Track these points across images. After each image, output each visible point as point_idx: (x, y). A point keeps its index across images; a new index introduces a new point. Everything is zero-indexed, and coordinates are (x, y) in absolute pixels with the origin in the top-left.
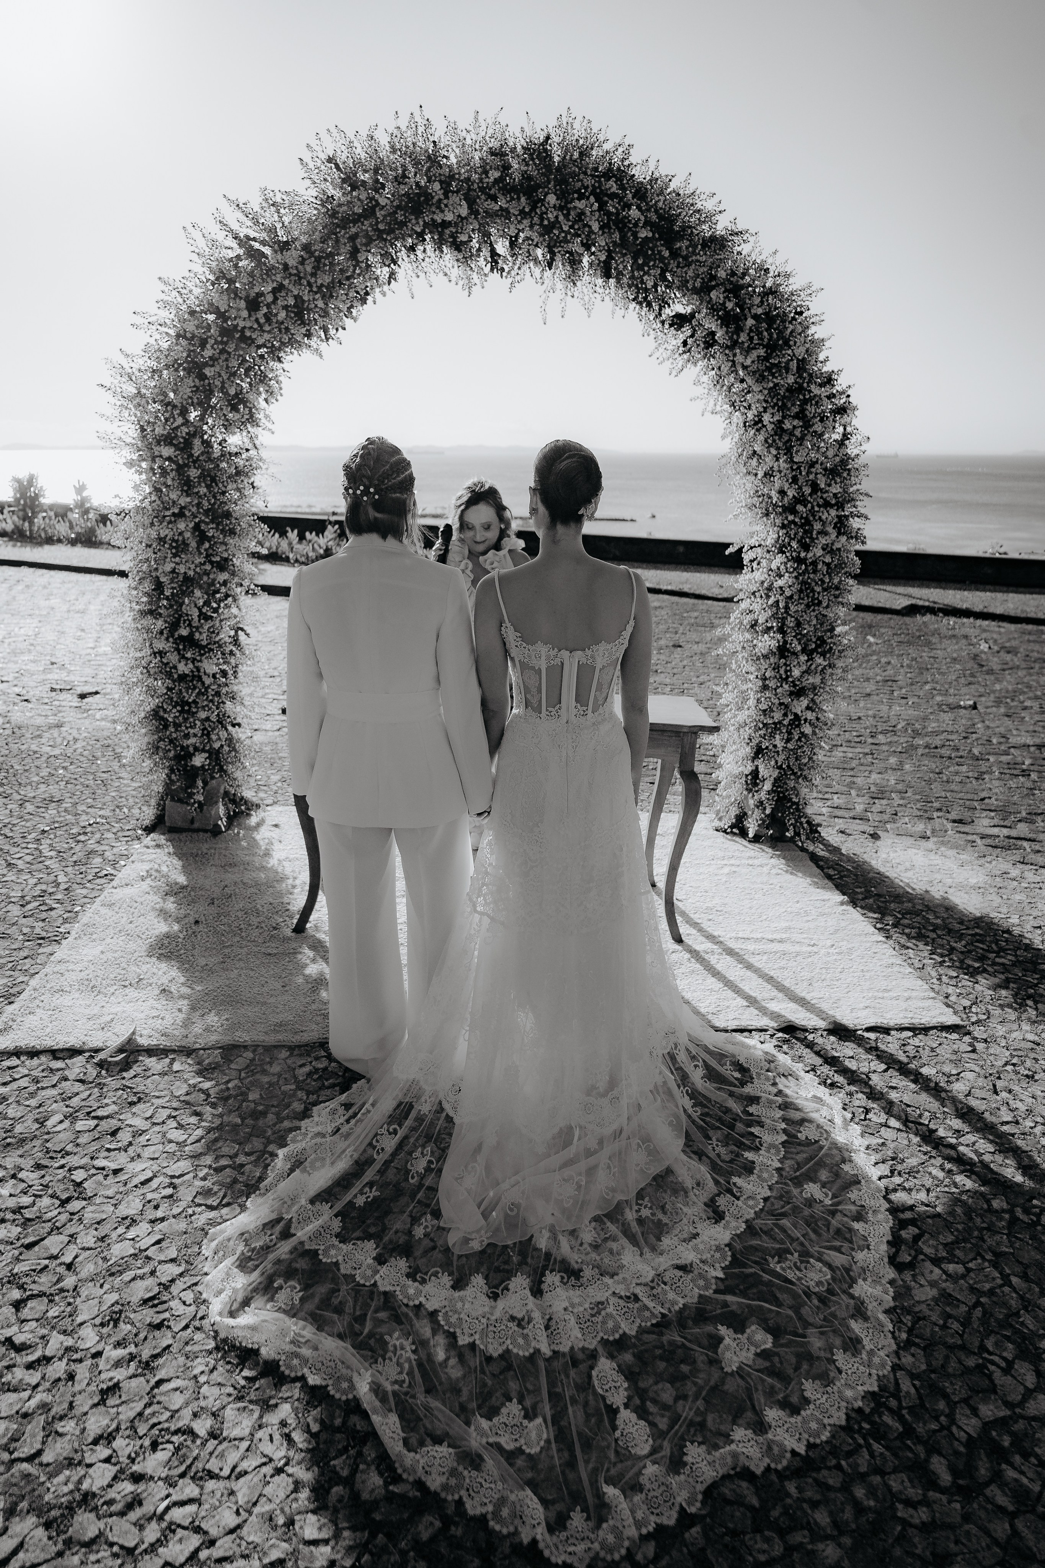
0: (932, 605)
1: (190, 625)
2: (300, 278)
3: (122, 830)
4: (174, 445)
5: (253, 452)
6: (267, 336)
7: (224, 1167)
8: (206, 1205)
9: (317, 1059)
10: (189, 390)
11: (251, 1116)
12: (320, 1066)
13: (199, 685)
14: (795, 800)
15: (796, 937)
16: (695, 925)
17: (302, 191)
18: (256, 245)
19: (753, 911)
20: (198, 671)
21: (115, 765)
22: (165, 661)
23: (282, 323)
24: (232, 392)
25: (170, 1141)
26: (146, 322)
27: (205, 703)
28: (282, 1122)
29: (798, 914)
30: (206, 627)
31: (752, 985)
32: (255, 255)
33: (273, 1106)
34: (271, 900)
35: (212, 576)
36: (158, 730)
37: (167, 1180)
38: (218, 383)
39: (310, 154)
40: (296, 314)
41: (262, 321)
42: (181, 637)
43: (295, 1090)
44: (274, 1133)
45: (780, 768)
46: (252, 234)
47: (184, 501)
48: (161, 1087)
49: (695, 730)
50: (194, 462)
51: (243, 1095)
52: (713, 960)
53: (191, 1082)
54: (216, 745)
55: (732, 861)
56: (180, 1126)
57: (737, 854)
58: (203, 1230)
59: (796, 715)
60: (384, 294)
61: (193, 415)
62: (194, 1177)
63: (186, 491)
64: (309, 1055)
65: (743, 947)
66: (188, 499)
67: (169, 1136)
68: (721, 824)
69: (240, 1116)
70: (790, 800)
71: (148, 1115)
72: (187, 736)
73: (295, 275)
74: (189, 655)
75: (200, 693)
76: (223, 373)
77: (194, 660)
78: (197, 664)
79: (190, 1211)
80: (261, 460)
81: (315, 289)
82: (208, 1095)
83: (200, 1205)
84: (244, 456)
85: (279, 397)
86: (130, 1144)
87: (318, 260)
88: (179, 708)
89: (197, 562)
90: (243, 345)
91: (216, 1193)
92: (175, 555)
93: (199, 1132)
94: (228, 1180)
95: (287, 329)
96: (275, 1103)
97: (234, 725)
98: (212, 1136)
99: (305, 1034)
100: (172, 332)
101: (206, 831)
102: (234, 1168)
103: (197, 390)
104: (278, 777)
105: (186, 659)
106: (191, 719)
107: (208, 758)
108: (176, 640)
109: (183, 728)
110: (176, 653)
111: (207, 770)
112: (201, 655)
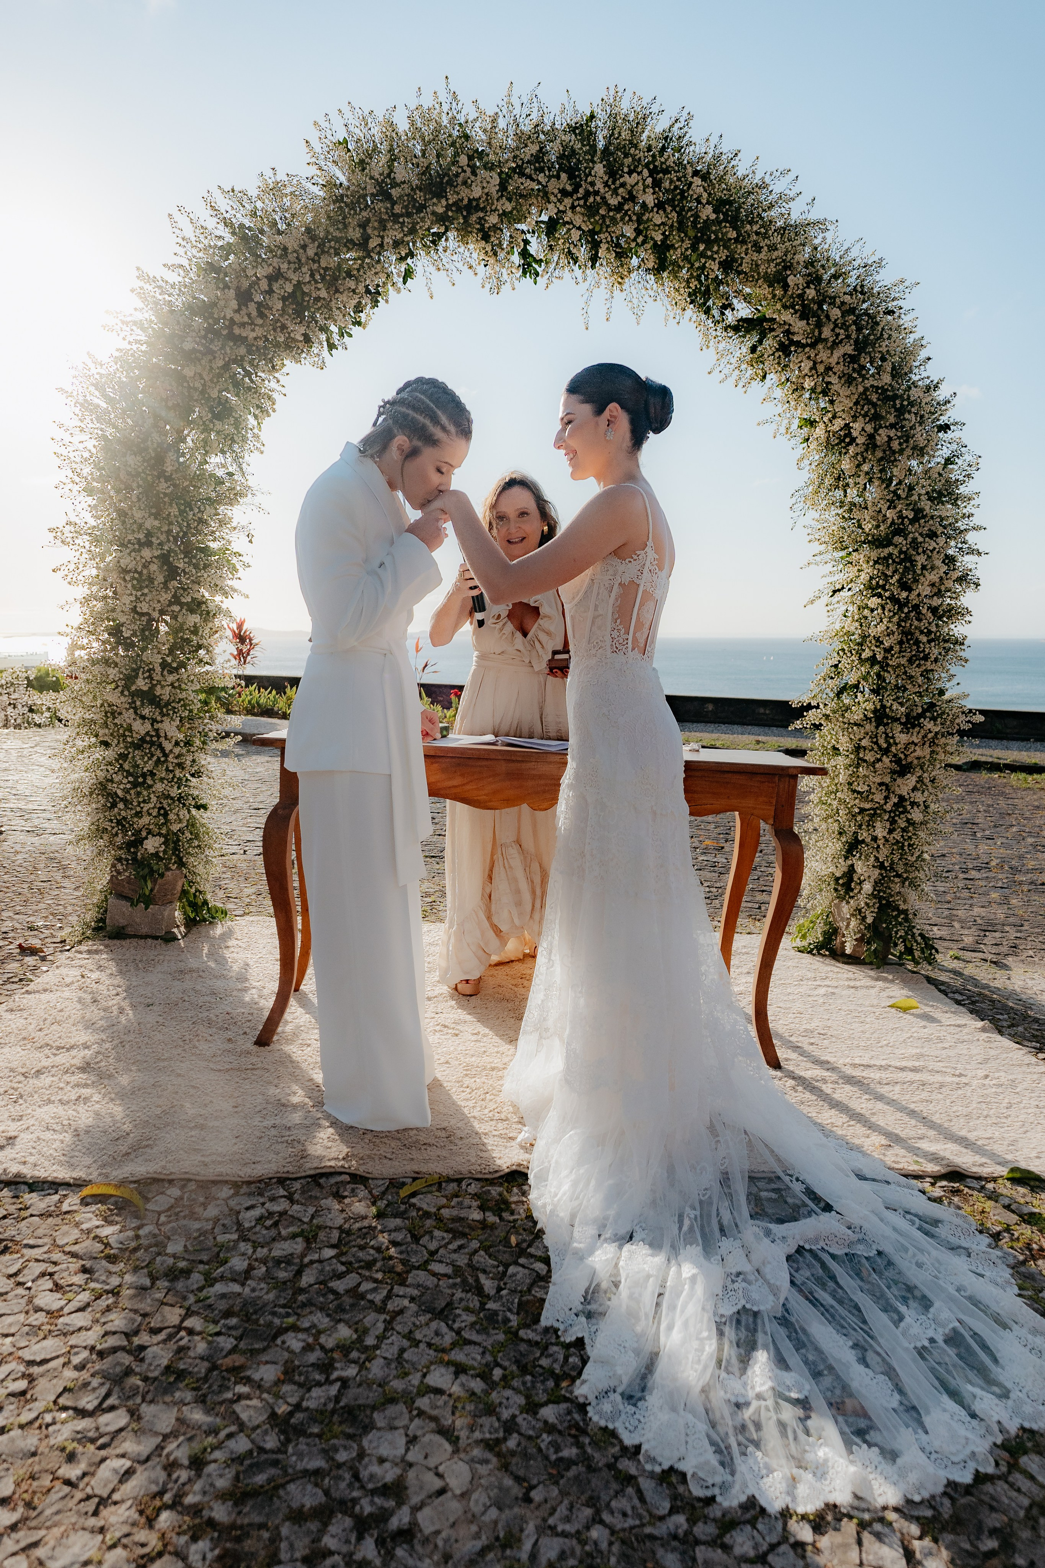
0: (996, 760)
1: (150, 677)
3: (53, 936)
5: (238, 477)
7: (114, 1350)
8: (75, 1409)
9: (273, 1199)
11: (166, 1275)
12: (276, 1208)
13: (158, 753)
14: (902, 907)
15: (931, 1065)
16: (796, 1048)
19: (867, 1035)
20: (159, 736)
21: (58, 876)
22: (118, 722)
25: (38, 1310)
27: (164, 775)
28: (212, 1285)
29: (928, 1040)
30: (171, 680)
31: (888, 1119)
33: (201, 1262)
34: (229, 1009)
36: (104, 808)
37: (22, 1368)
42: (139, 691)
43: (236, 1242)
44: (198, 1301)
45: (882, 866)
47: (152, 525)
48: (40, 1232)
49: (794, 772)
51: (159, 1245)
52: (827, 1089)
53: (84, 1226)
54: (175, 828)
55: (827, 982)
56: (58, 1288)
57: (830, 974)
58: (63, 1449)
59: (901, 797)
62: (64, 1365)
64: (261, 1194)
65: (864, 1074)
66: (157, 524)
67: (39, 1302)
68: (805, 943)
69: (150, 1275)
70: (896, 908)
71: (12, 1270)
72: (139, 815)
74: (146, 711)
75: (158, 762)
77: (154, 721)
79: (48, 1418)
82: (107, 1245)
83: (65, 1409)
84: (227, 482)
88: (131, 779)
91: (94, 1389)
93: (85, 1297)
94: (118, 1369)
96: (205, 1258)
97: (198, 807)
98: (104, 1303)
99: (258, 1167)
101: (156, 938)
102: (129, 1352)
104: (253, 890)
105: (143, 718)
106: (145, 793)
107: (164, 843)
108: (133, 695)
109: (135, 804)
110: (132, 711)
111: (161, 859)
112: (163, 715)
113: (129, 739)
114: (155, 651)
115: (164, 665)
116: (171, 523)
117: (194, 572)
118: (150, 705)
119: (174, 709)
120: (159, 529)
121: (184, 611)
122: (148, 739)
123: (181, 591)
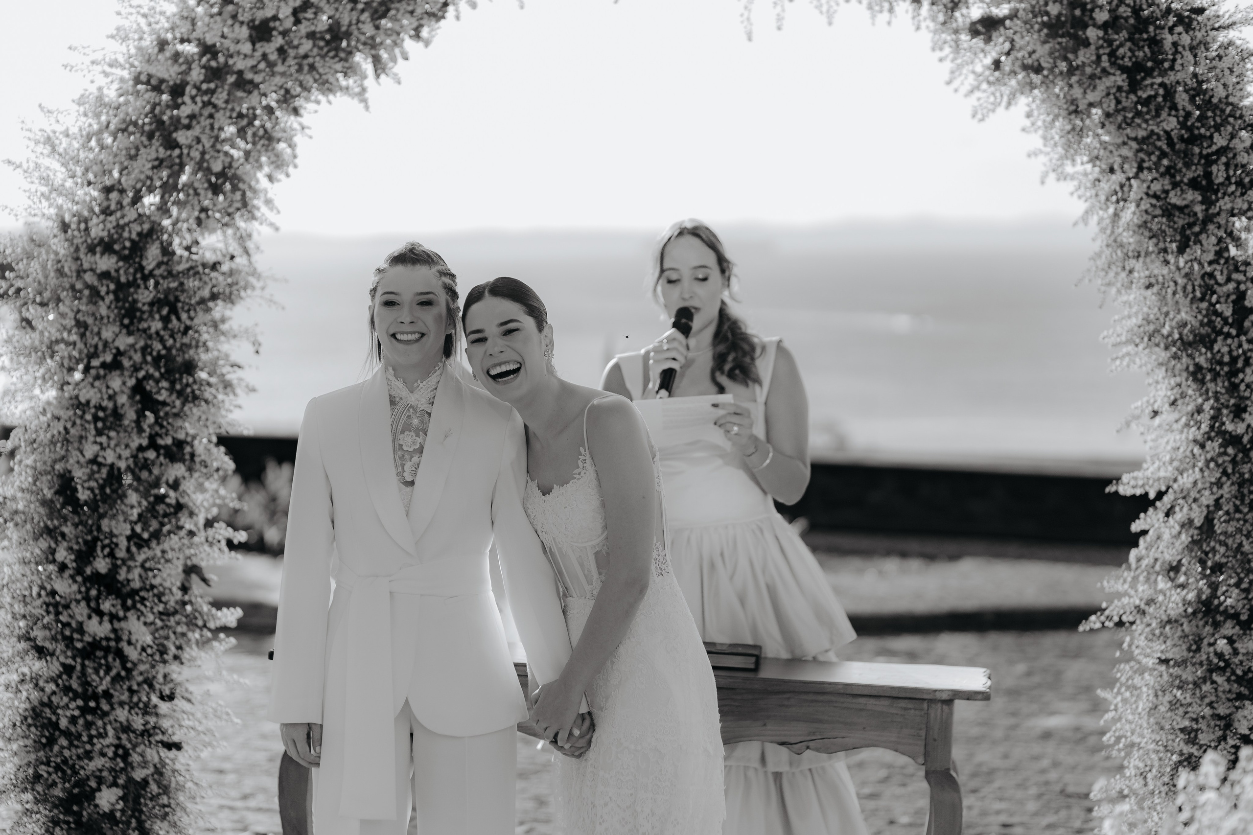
1: (112, 555)
4: (115, 252)
5: (241, 261)
6: (278, 80)
10: (149, 165)
20: (118, 639)
22: (64, 618)
23: (306, 56)
24: (217, 167)
26: (87, 60)
27: (125, 697)
30: (140, 558)
35: (156, 471)
36: (39, 746)
38: (196, 154)
40: (328, 43)
41: (273, 57)
42: (96, 575)
47: (124, 342)
49: (948, 697)
50: (145, 278)
54: (138, 775)
61: (150, 200)
63: (127, 327)
66: (131, 340)
72: (88, 755)
74: (106, 606)
75: (117, 679)
76: (204, 139)
77: (113, 617)
78: (117, 625)
80: (254, 273)
84: (225, 268)
85: (292, 171)
88: (80, 702)
89: (134, 445)
90: (240, 94)
92: (99, 433)
95: (312, 67)
97: (170, 746)
100: (126, 74)
103: (159, 163)
105: (100, 614)
106: (100, 723)
107: (121, 798)
108: (86, 580)
109: (85, 738)
110: (83, 604)
111: (116, 822)
112: (126, 609)
113: (79, 645)
114: (121, 518)
115: (133, 537)
116: (150, 337)
117: (178, 403)
118: (109, 593)
119: (143, 599)
120: (132, 346)
121: (162, 458)
122: (104, 643)
123: (157, 428)
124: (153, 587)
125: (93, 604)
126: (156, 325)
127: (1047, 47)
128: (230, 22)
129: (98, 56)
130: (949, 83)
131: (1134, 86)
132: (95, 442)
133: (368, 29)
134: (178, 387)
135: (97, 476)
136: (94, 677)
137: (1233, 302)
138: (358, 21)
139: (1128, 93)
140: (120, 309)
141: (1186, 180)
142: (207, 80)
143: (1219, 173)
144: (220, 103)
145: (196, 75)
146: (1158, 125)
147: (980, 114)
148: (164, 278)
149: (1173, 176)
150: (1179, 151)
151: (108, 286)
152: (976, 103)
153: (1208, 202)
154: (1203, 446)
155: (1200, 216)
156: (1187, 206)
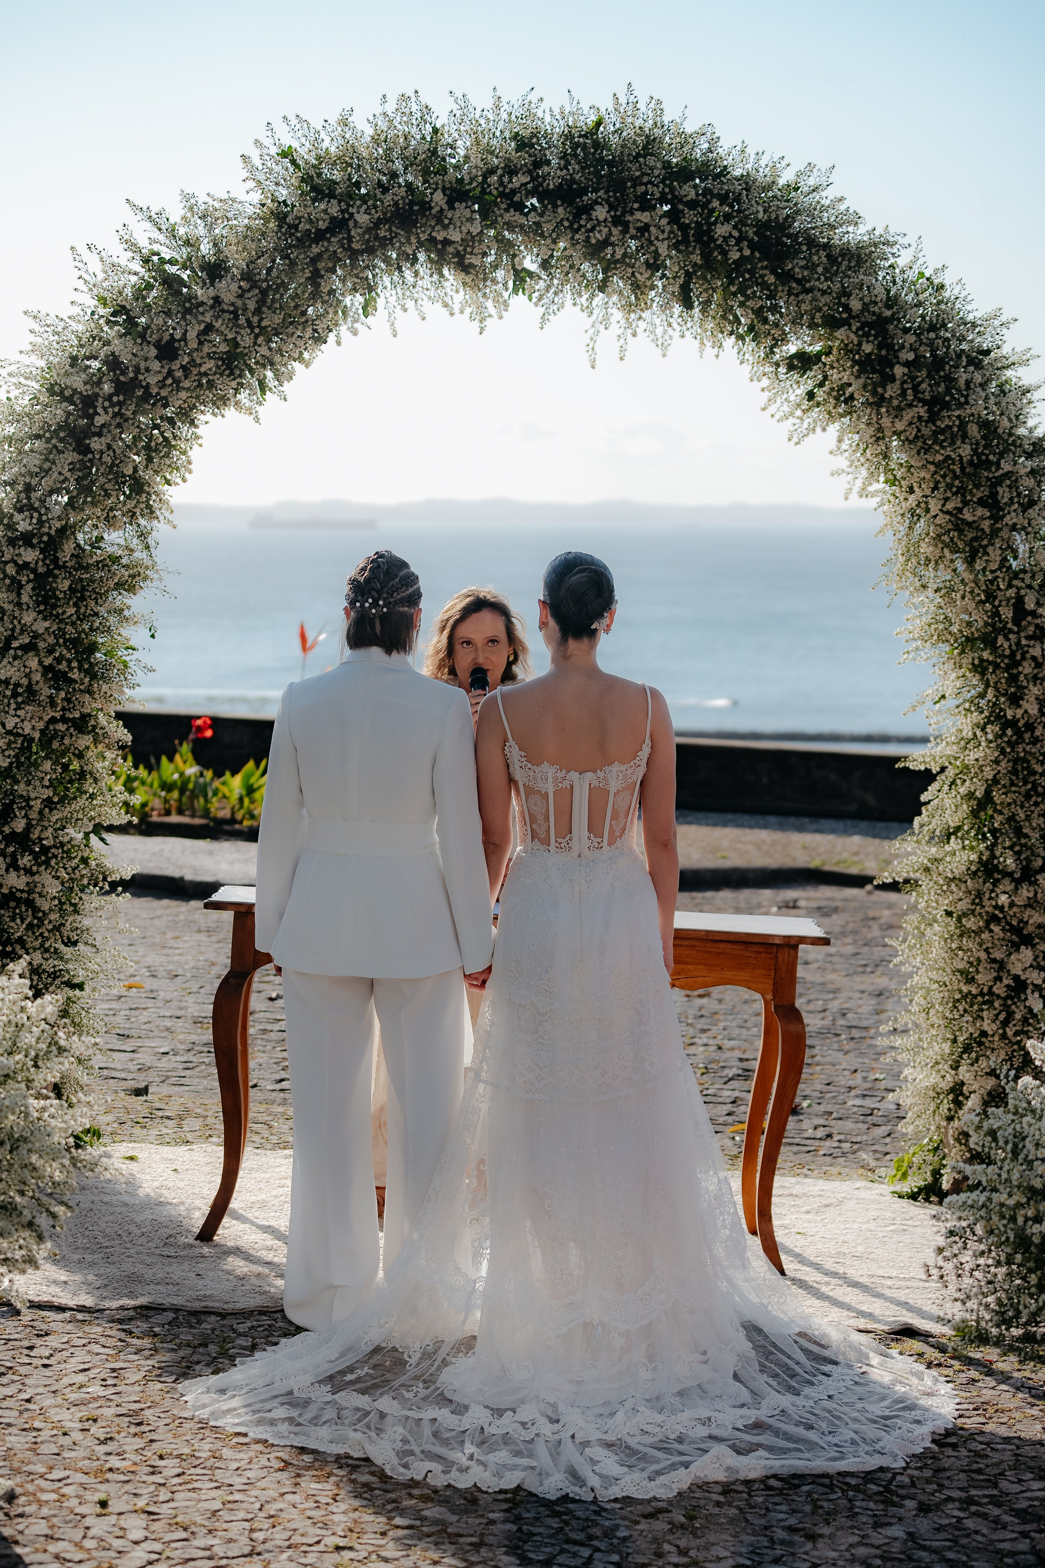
2: (236, 317)
4: (33, 545)
17: (242, 197)
18: (173, 269)
20: (31, 891)
23: (206, 374)
30: (54, 819)
32: (171, 283)
35: (67, 741)
38: (107, 459)
39: (258, 152)
40: (226, 363)
41: (179, 374)
42: (13, 833)
46: (167, 254)
49: (793, 942)
59: (1016, 978)
60: (355, 333)
62: (139, 1370)
63: (42, 612)
66: (47, 624)
69: (175, 1345)
73: (231, 312)
75: (30, 927)
77: (27, 872)
79: (142, 1383)
81: (257, 331)
83: (152, 1381)
85: (187, 475)
86: (51, 1355)
87: (264, 293)
89: (46, 718)
90: (146, 406)
92: (18, 707)
95: (211, 384)
100: (39, 386)
112: (39, 864)
117: (87, 679)
118: (24, 851)
119: (55, 856)
120: (47, 629)
121: (72, 730)
122: (18, 894)
123: (65, 704)
124: (62, 845)
125: (8, 860)
126: (71, 611)
127: (861, 381)
128: (139, 341)
129: (13, 368)
130: (764, 409)
131: (933, 417)
132: (16, 715)
133: (264, 351)
134: (86, 666)
135: (13, 746)
136: (12, 924)
137: (1014, 605)
138: (255, 343)
139: (927, 422)
140: (37, 595)
141: (975, 499)
142: (117, 393)
143: (1004, 493)
144: (129, 414)
145: (107, 388)
146: (954, 450)
147: (797, 438)
148: (76, 569)
149: (963, 496)
150: (969, 474)
151: (28, 576)
152: (792, 429)
153: (996, 518)
154: (983, 729)
155: (987, 530)
156: (974, 522)
